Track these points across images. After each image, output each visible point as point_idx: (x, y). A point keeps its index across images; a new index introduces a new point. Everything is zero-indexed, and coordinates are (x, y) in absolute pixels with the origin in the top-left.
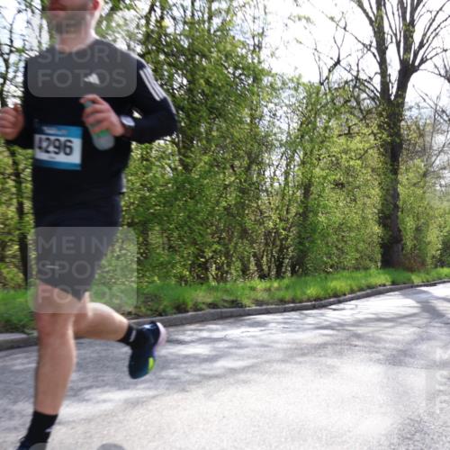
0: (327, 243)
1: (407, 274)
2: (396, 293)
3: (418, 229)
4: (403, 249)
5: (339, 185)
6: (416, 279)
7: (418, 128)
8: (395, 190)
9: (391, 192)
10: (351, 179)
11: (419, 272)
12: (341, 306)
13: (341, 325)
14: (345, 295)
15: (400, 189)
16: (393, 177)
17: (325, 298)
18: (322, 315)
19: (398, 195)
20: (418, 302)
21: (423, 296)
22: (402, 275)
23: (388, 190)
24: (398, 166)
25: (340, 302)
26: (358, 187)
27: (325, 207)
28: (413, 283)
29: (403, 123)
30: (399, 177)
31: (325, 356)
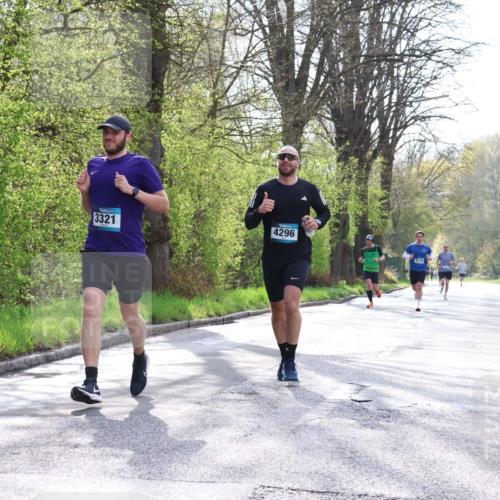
0: (24, 245)
1: (180, 302)
2: (160, 338)
3: (199, 217)
4: (171, 254)
5: (47, 130)
6: (196, 310)
7: (199, 24)
8: (156, 141)
9: (149, 145)
10: (70, 119)
11: (202, 297)
12: (52, 368)
13: (48, 405)
14: (59, 345)
15: (166, 140)
16: (152, 116)
17: (20, 354)
18: (13, 387)
19: (162, 150)
20: (200, 355)
21: (209, 343)
22: (171, 304)
23: (142, 141)
24: (161, 95)
25: (49, 360)
26: (85, 135)
27: (19, 172)
28: (190, 318)
29: (169, 12)
30: (164, 115)
31: (14, 470)
